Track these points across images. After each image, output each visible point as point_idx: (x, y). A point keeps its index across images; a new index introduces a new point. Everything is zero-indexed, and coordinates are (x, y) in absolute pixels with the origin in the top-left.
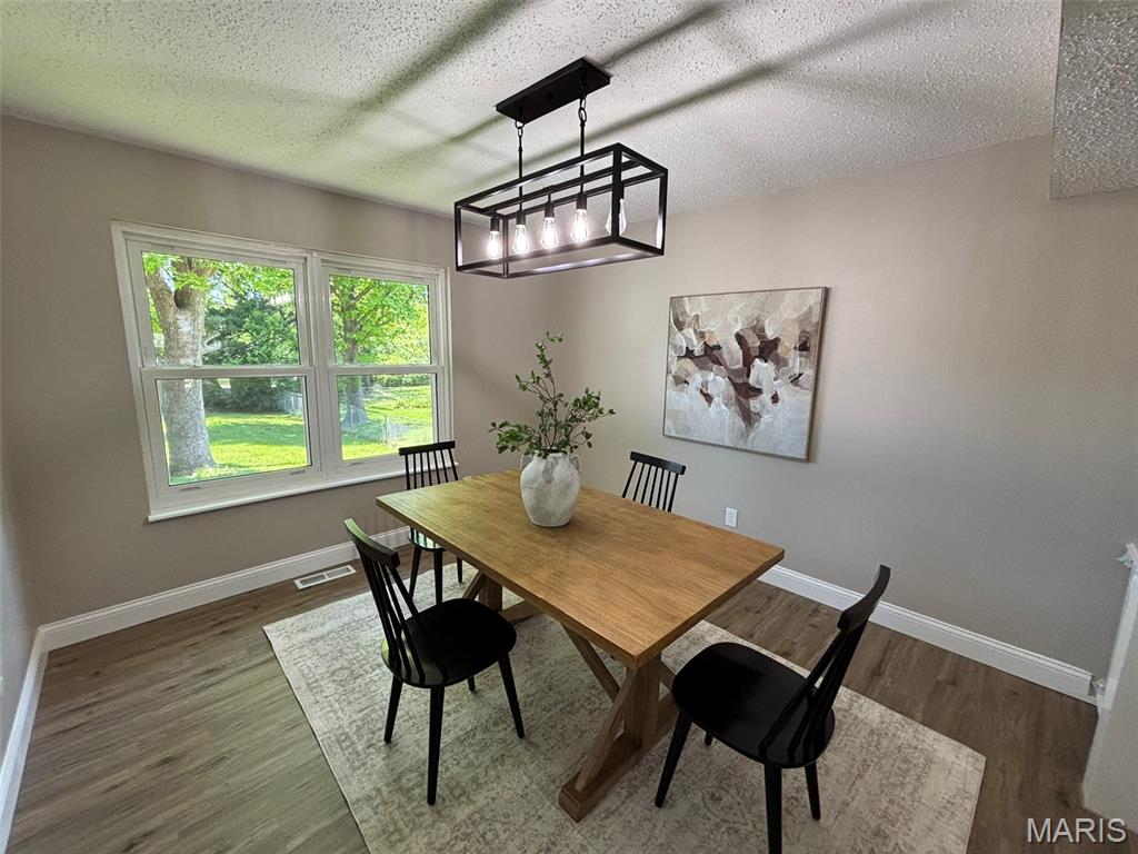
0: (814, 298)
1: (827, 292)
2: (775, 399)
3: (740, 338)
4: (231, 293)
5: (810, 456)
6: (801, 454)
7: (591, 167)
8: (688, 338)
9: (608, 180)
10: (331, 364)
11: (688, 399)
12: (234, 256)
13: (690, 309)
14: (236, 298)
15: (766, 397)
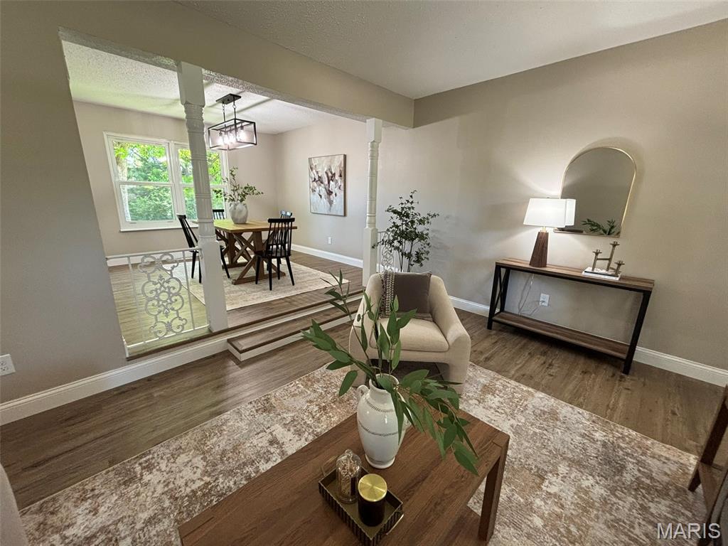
0: (342, 158)
1: (345, 156)
2: (336, 195)
3: (326, 173)
4: (139, 158)
5: (345, 215)
6: (343, 214)
7: (227, 124)
8: (314, 174)
9: (234, 127)
10: (181, 183)
11: (315, 197)
12: (144, 142)
13: (315, 163)
14: (142, 161)
15: (334, 194)
